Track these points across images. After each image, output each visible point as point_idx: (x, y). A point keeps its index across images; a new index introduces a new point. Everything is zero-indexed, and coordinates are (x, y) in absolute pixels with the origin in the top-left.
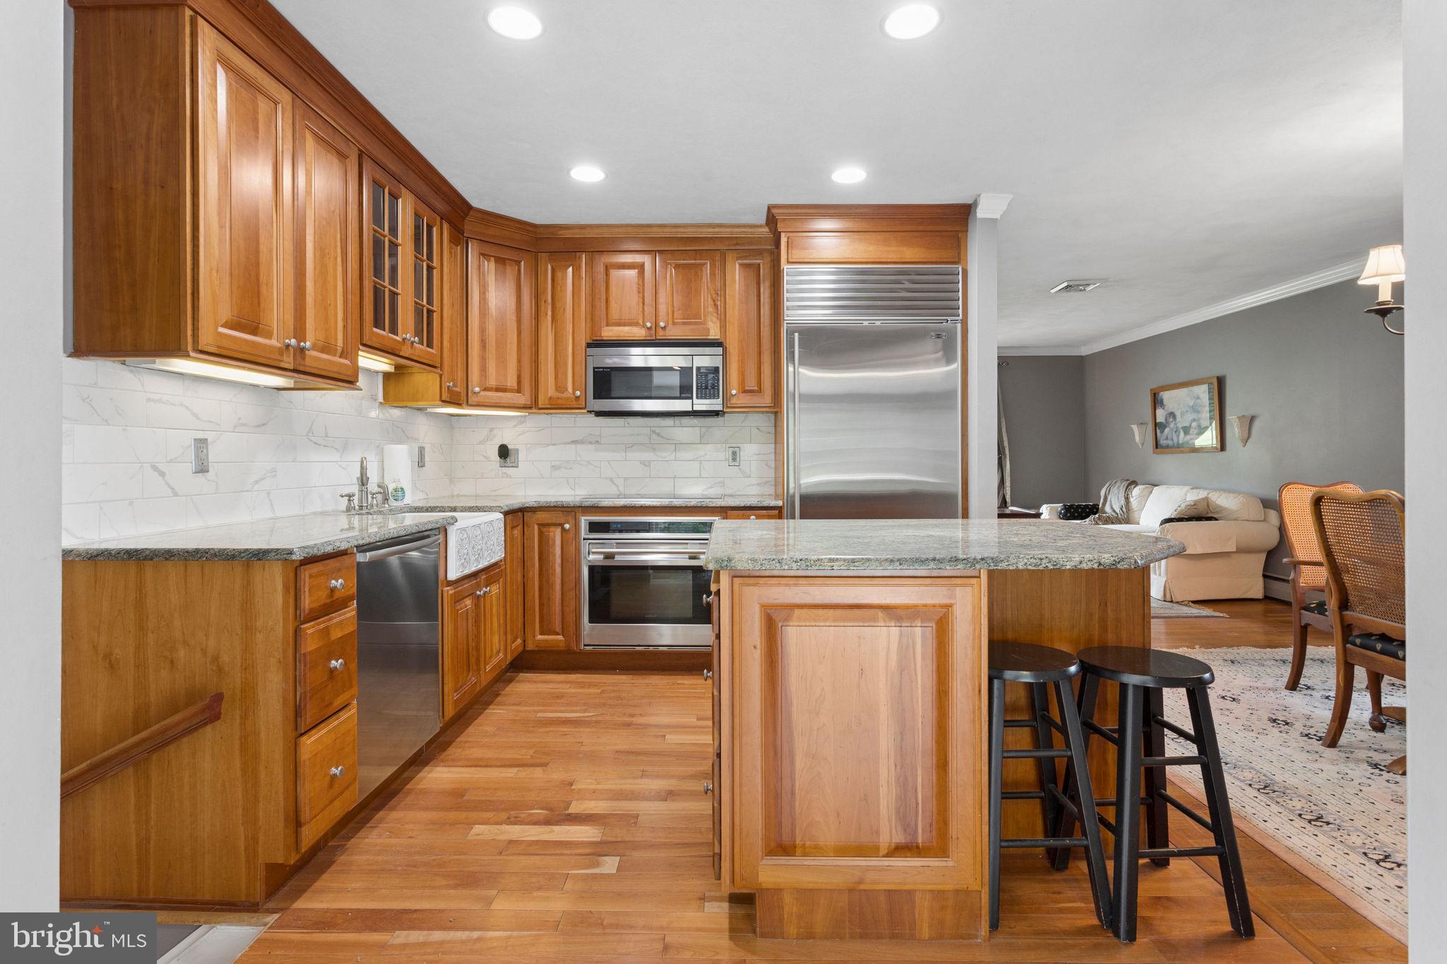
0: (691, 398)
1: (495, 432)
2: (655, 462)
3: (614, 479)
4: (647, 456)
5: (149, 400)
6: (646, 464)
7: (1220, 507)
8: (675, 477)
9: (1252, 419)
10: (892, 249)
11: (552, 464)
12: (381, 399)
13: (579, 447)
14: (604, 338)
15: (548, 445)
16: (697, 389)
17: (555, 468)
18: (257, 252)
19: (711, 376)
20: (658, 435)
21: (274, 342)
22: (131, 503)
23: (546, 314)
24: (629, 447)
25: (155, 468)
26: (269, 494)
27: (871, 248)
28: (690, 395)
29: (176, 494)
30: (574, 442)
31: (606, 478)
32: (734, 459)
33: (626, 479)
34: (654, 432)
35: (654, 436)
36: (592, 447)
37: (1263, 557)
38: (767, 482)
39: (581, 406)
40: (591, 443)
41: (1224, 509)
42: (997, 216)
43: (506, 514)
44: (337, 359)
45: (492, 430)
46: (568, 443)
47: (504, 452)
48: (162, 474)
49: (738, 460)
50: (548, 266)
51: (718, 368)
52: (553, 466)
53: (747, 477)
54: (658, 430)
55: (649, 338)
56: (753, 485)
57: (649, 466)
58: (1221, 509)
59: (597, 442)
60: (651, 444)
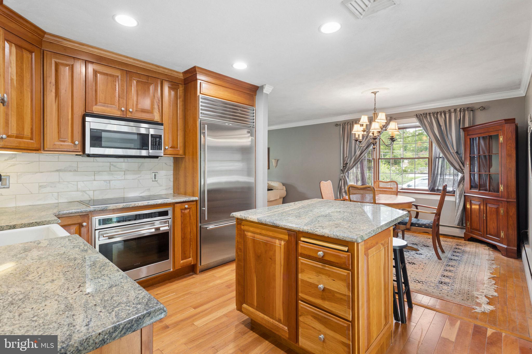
0: (148, 149)
2: (113, 181)
3: (87, 191)
4: (108, 177)
6: (107, 182)
7: (272, 186)
8: (124, 188)
9: (278, 160)
10: (236, 96)
13: (62, 173)
14: (94, 112)
15: (37, 173)
16: (151, 145)
17: (42, 187)
19: (158, 139)
20: (115, 166)
23: (51, 91)
24: (96, 173)
27: (229, 95)
30: (57, 171)
31: (81, 191)
32: (155, 178)
33: (94, 191)
34: (112, 165)
35: (112, 167)
36: (71, 173)
37: (282, 199)
38: (169, 188)
39: (78, 150)
40: (70, 171)
41: (274, 186)
42: (268, 93)
46: (53, 171)
49: (157, 178)
50: (52, 60)
51: (161, 136)
52: (40, 186)
53: (161, 186)
54: (114, 164)
55: (122, 116)
56: (163, 190)
57: (110, 183)
58: (273, 186)
59: (75, 171)
60: (110, 171)
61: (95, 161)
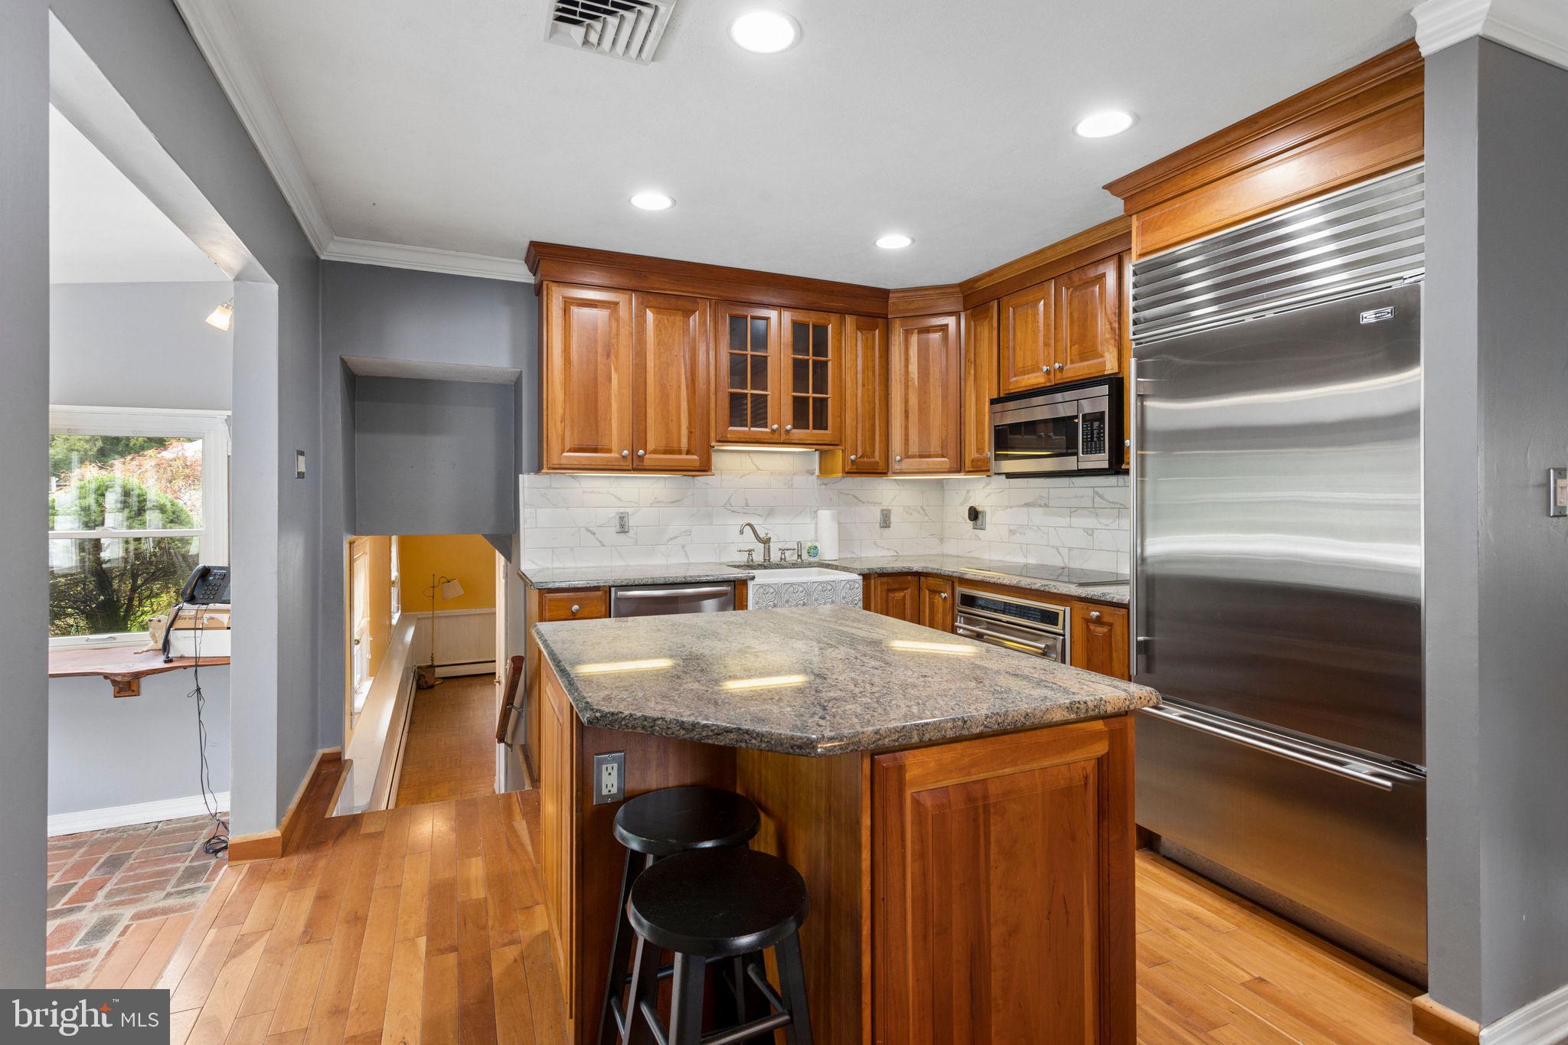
0: (1076, 454)
1: (971, 493)
2: (1098, 531)
3: (1060, 548)
4: (1089, 522)
5: (584, 492)
6: (1089, 532)
8: (1118, 551)
11: (1011, 528)
12: (817, 472)
13: (1033, 510)
14: (1010, 392)
15: (1007, 507)
16: (1083, 441)
17: (1012, 532)
18: (596, 401)
19: (1096, 425)
20: (1101, 497)
21: (614, 455)
22: (572, 550)
23: (970, 374)
24: (1073, 511)
25: (588, 530)
26: (683, 547)
28: (1076, 451)
29: (603, 545)
30: (1027, 505)
31: (1053, 547)
33: (1070, 549)
34: (1097, 493)
35: (1097, 499)
36: (1041, 510)
40: (1040, 506)
43: (866, 577)
44: (684, 457)
45: (968, 491)
46: (1022, 506)
47: (974, 514)
48: (594, 534)
51: (1104, 413)
57: (1092, 535)
59: (1046, 505)
60: (1093, 507)
61: (1071, 485)
